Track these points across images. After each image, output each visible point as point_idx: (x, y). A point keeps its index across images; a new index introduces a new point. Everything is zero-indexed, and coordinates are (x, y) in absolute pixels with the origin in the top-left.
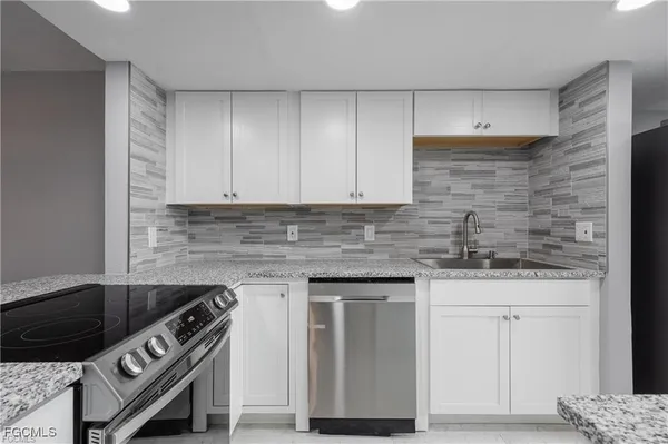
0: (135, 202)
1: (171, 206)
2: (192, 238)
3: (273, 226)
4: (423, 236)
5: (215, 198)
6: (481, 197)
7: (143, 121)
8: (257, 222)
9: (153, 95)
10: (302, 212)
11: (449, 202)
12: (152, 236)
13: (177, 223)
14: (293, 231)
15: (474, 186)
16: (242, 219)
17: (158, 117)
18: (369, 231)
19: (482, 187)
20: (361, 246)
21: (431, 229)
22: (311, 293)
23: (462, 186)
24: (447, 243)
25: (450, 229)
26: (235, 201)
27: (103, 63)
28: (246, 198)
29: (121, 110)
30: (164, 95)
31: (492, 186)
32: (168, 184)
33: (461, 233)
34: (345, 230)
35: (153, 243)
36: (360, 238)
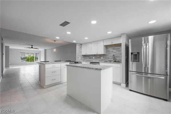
0: (78, 55)
1: (82, 55)
2: (85, 58)
3: (92, 57)
4: (109, 58)
8: (90, 56)
10: (95, 55)
12: (80, 58)
13: (83, 57)
14: (94, 58)
15: (116, 51)
17: (81, 47)
18: (102, 58)
21: (110, 57)
23: (115, 51)
24: (112, 59)
30: (81, 44)
31: (119, 51)
32: (82, 53)
33: (114, 58)
34: (99, 57)
35: (80, 59)
36: (101, 59)
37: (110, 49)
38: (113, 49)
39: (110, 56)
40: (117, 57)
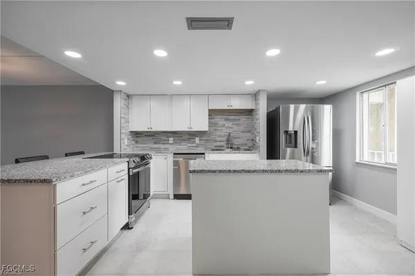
0: (122, 131)
1: (130, 132)
3: (165, 138)
4: (216, 141)
5: (145, 129)
6: (235, 128)
7: (124, 106)
8: (159, 136)
9: (126, 98)
10: (174, 133)
11: (224, 130)
12: (126, 141)
13: (133, 137)
14: (171, 140)
15: (233, 124)
16: (153, 136)
17: (127, 104)
18: (197, 140)
19: (236, 124)
20: (194, 145)
21: (218, 139)
22: (174, 158)
23: (229, 124)
24: (224, 143)
25: (225, 139)
26: (152, 130)
27: (113, 91)
28: (155, 129)
29: (118, 103)
30: (128, 96)
31: (239, 124)
32: (130, 125)
33: (228, 140)
34: (189, 139)
35: (126, 143)
36: (194, 142)
37: (220, 120)
38: (226, 120)
39: (220, 136)
40: (235, 138)
